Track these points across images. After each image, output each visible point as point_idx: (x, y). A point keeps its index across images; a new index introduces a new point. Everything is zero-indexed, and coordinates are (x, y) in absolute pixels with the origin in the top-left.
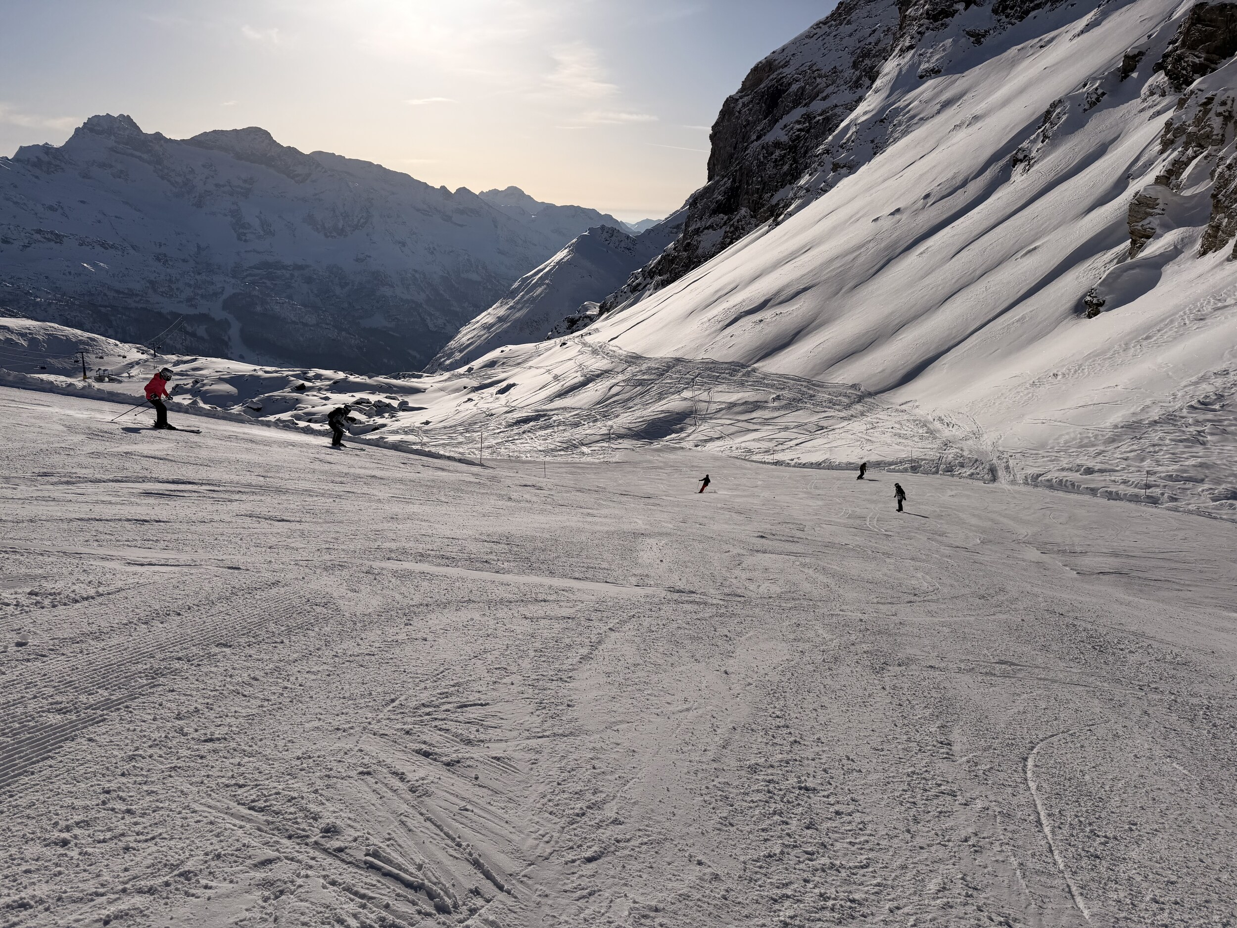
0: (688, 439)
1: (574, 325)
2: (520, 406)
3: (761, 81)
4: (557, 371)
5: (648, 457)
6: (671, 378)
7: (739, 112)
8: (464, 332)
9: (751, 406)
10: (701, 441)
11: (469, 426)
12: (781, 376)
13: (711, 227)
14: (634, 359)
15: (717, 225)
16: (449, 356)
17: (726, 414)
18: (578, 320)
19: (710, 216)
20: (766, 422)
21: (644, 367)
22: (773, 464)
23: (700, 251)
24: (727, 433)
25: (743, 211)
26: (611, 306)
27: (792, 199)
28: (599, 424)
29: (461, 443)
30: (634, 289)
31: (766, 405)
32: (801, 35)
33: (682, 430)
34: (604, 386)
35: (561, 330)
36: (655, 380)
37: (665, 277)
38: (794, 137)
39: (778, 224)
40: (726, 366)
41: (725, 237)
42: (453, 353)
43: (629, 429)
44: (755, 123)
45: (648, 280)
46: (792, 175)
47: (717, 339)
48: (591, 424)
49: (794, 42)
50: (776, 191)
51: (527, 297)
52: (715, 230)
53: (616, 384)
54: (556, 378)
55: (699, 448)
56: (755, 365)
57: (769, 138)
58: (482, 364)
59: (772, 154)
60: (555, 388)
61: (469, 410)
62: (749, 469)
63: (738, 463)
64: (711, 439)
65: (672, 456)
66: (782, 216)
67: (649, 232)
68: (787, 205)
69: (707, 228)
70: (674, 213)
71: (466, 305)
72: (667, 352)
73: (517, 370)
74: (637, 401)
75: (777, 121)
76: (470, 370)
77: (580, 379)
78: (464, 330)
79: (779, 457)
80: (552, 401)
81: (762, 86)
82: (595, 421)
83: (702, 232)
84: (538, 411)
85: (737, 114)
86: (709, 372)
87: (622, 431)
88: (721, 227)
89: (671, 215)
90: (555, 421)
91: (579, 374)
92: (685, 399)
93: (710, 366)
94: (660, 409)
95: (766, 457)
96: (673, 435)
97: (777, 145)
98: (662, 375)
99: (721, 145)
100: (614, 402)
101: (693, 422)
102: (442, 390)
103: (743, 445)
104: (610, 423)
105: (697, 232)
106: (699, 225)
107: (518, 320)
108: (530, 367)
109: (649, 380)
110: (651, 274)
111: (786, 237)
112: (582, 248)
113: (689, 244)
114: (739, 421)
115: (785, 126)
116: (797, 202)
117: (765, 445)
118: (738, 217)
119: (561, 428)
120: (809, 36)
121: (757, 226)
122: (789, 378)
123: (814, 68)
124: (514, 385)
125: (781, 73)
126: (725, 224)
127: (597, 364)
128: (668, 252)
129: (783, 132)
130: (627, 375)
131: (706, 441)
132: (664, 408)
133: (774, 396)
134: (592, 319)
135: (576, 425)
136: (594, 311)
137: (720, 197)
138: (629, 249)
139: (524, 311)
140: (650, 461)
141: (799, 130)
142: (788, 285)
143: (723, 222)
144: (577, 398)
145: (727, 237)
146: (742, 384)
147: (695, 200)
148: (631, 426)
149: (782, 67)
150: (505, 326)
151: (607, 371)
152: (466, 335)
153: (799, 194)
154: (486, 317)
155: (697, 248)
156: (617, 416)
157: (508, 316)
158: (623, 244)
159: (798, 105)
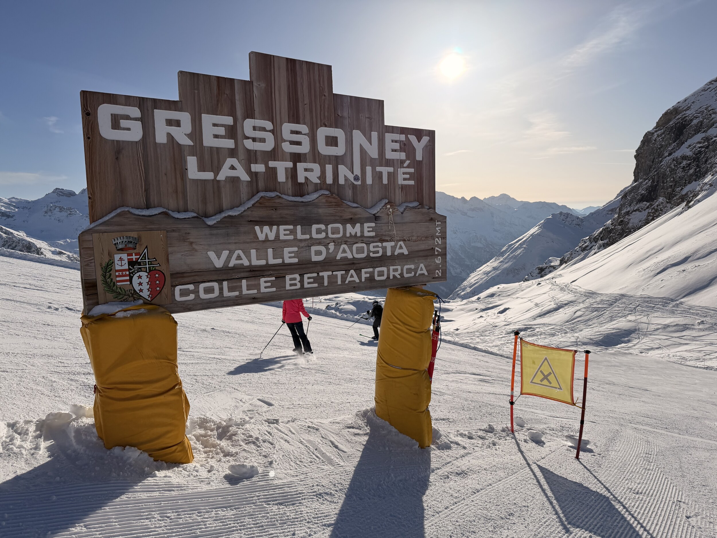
0: (634, 348)
1: (542, 272)
2: (514, 321)
3: (670, 120)
4: (537, 300)
5: (607, 358)
6: (619, 307)
7: (655, 140)
8: (473, 276)
9: (681, 327)
10: (644, 349)
11: (482, 332)
12: (703, 307)
13: (638, 210)
14: (591, 294)
15: (642, 209)
16: (464, 290)
17: (663, 332)
18: (545, 269)
19: (637, 204)
20: (694, 339)
21: (598, 299)
22: (704, 368)
23: (630, 225)
24: (664, 345)
25: (661, 199)
26: (568, 260)
27: (699, 191)
28: (568, 335)
29: (478, 342)
30: (584, 249)
31: (693, 327)
32: (698, 90)
33: (629, 341)
34: (571, 311)
35: (534, 275)
36: (607, 308)
37: (605, 241)
38: (696, 152)
39: (690, 207)
40: (660, 300)
41: (648, 216)
42: (465, 288)
43: (591, 339)
44: (667, 145)
45: (594, 243)
46: (697, 176)
47: (651, 282)
48: (563, 335)
49: (693, 95)
50: (685, 186)
51: (512, 255)
52: (641, 212)
53: (579, 310)
54: (537, 305)
55: (643, 354)
56: (682, 300)
57: (678, 154)
58: (486, 295)
59: (681, 163)
60: (537, 311)
61: (481, 323)
62: (686, 371)
63: (676, 366)
64: (652, 349)
65: (624, 359)
66: (692, 202)
67: (592, 214)
68: (696, 195)
69: (635, 211)
70: (609, 202)
71: (473, 261)
72: (615, 290)
73: (509, 299)
74: (595, 321)
75: (683, 143)
76: (479, 298)
77: (553, 306)
78: (472, 275)
79: (708, 364)
80: (535, 319)
81: (671, 123)
82: (566, 333)
83: (631, 213)
84: (526, 325)
85: (653, 141)
86: (646, 304)
87: (586, 340)
88: (645, 210)
89: (607, 203)
90: (538, 332)
91: (552, 303)
92: (630, 321)
93: (647, 299)
94: (612, 327)
95: (698, 363)
96: (623, 345)
97: (684, 158)
98: (612, 305)
99: (643, 160)
100: (578, 321)
101: (637, 336)
102: (462, 310)
103: (678, 354)
104: (576, 335)
105: (628, 213)
106: (629, 209)
107: (505, 269)
108: (517, 298)
109: (602, 308)
110: (596, 240)
111: (697, 216)
112: (548, 225)
113: (622, 221)
114: (673, 337)
115: (690, 146)
116: (704, 193)
117: (696, 355)
118: (657, 203)
119: (542, 336)
120: (704, 90)
121: (672, 208)
122: (710, 309)
123: (710, 109)
124: (508, 309)
125: (684, 114)
126: (648, 208)
127: (565, 297)
128: (607, 226)
129: (689, 150)
130: (587, 304)
131: (648, 350)
132: (615, 326)
133: (699, 321)
134: (555, 268)
135: (553, 335)
136: (557, 263)
137: (643, 192)
138: (579, 225)
139: (510, 264)
140: (608, 361)
141: (700, 148)
142: (703, 247)
143: (646, 206)
144: (553, 318)
145: (650, 216)
146: (673, 312)
147: (625, 195)
148: (592, 337)
149: (685, 110)
150: (498, 272)
151: (571, 302)
152: (474, 278)
153: (704, 188)
154: (486, 267)
155: (628, 223)
156: (581, 331)
157: (499, 266)
158: (574, 222)
159: (698, 132)
